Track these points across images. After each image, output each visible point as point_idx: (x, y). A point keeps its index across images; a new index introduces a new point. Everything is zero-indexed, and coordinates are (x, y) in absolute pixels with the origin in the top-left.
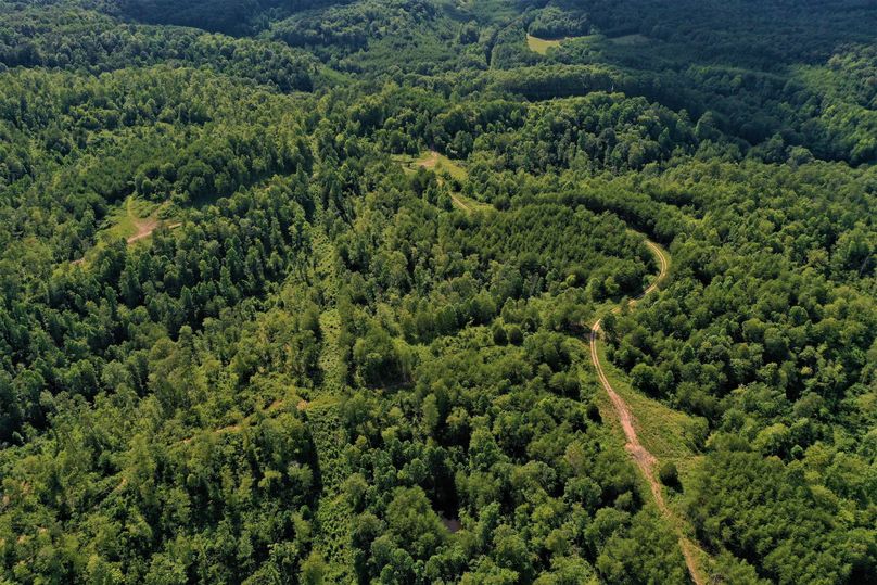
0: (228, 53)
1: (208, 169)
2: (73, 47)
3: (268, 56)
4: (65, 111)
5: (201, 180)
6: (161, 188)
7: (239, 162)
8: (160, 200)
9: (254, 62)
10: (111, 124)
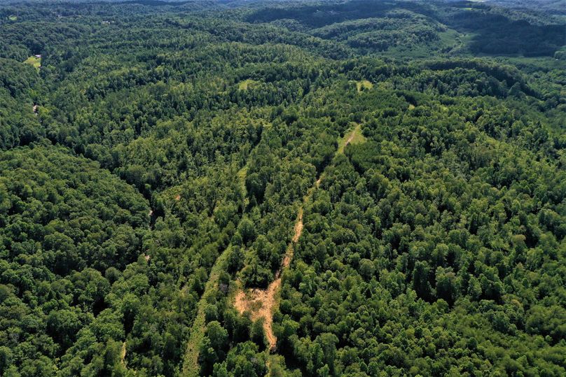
0: (316, 45)
1: (275, 72)
2: (257, 37)
3: (333, 47)
4: (241, 55)
5: (271, 75)
6: (258, 76)
7: (288, 72)
8: (256, 80)
9: (326, 49)
10: (255, 61)
